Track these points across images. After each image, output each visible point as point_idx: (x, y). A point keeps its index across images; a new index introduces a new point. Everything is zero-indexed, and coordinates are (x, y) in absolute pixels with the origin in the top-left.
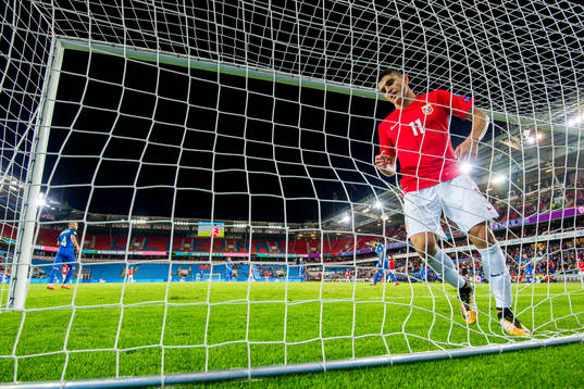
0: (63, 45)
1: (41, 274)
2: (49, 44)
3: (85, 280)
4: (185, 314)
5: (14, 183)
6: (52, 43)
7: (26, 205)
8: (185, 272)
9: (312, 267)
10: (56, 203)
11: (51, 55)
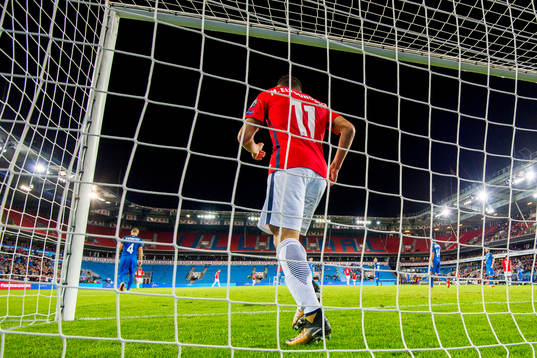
0: (118, 14)
1: (95, 278)
2: (102, 13)
3: (146, 284)
4: (260, 323)
5: (63, 173)
6: (106, 12)
7: (77, 199)
8: (261, 274)
9: (407, 267)
10: (112, 196)
11: (104, 25)
